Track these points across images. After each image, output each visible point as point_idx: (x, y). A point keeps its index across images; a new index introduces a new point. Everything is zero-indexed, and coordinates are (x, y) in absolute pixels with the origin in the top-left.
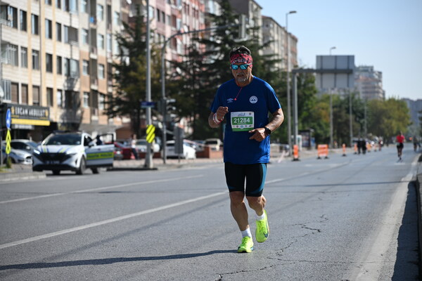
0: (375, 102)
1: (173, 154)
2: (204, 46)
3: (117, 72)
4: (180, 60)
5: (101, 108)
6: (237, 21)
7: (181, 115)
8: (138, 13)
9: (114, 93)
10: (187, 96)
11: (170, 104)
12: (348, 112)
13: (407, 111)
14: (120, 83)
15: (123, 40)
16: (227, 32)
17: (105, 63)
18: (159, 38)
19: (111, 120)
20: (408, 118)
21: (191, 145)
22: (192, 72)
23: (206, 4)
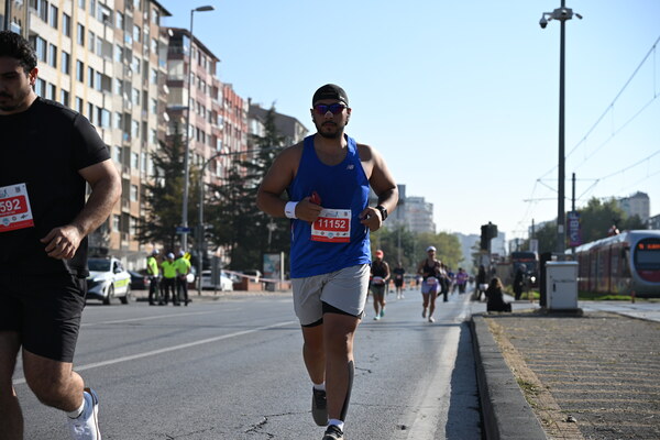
0: (426, 235)
1: (209, 285)
2: (245, 169)
3: (151, 195)
4: (219, 183)
5: (132, 232)
6: (282, 144)
7: (218, 243)
8: (177, 131)
9: (147, 216)
10: (226, 222)
11: (207, 230)
12: (397, 246)
13: (458, 246)
14: (154, 207)
15: (159, 159)
16: (271, 155)
17: (138, 184)
18: (198, 160)
19: (142, 246)
20: (460, 253)
21: (228, 275)
22: (231, 197)
23: (249, 124)
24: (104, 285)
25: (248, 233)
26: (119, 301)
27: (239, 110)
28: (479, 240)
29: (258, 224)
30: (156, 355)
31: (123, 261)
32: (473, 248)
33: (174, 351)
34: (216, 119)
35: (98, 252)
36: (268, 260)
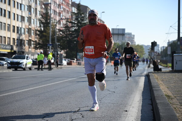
3: (39, 33)
4: (62, 29)
6: (83, 15)
7: (62, 49)
8: (47, 11)
9: (37, 40)
10: (64, 42)
11: (58, 45)
14: (40, 37)
15: (41, 21)
16: (79, 19)
17: (34, 30)
18: (54, 21)
19: (36, 51)
20: (144, 52)
21: (65, 60)
22: (66, 33)
23: (72, 8)
24: (23, 64)
25: (72, 46)
26: (28, 69)
27: (68, 4)
28: (151, 47)
29: (75, 42)
30: (42, 87)
31: (30, 56)
32: (148, 50)
33: (48, 86)
34: (60, 7)
35: (21, 53)
36: (79, 55)
